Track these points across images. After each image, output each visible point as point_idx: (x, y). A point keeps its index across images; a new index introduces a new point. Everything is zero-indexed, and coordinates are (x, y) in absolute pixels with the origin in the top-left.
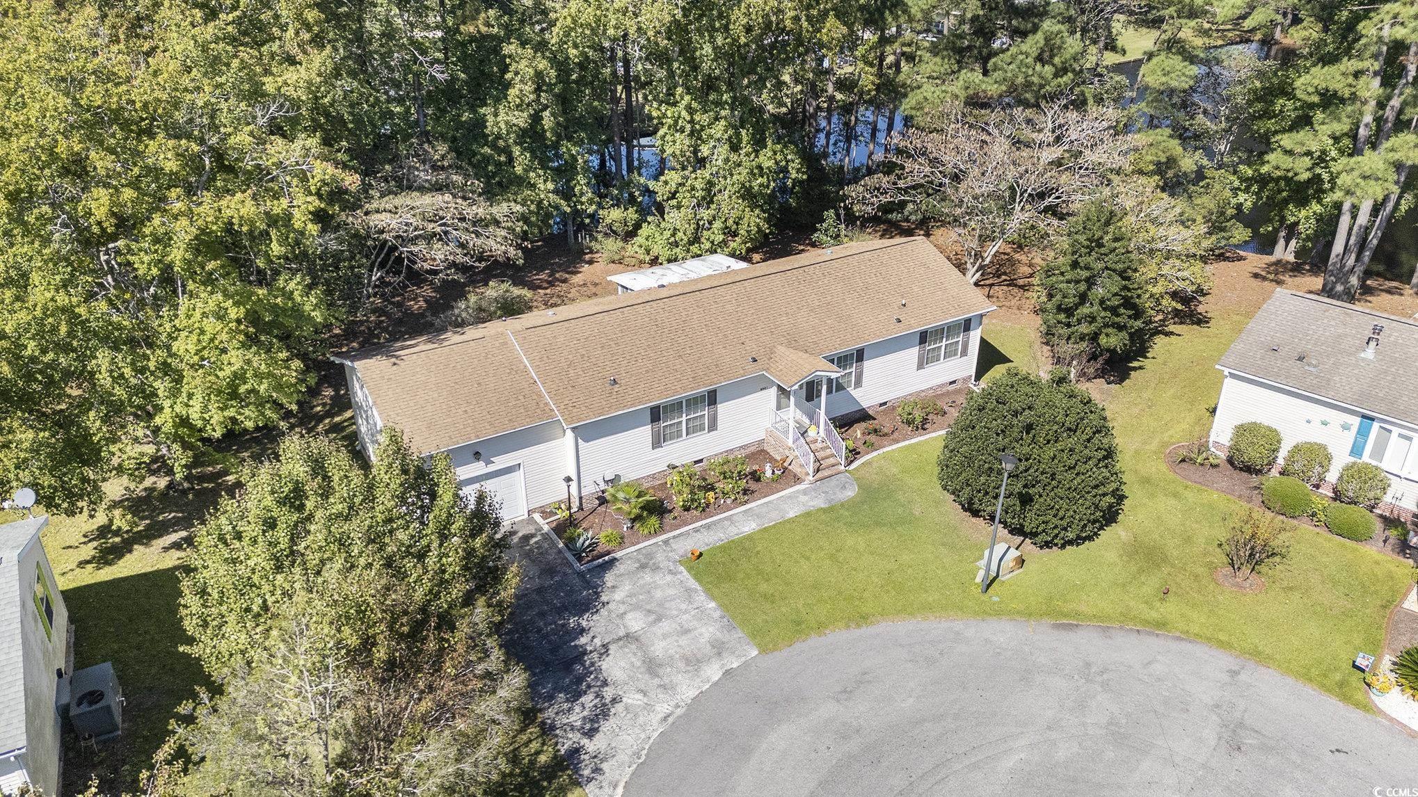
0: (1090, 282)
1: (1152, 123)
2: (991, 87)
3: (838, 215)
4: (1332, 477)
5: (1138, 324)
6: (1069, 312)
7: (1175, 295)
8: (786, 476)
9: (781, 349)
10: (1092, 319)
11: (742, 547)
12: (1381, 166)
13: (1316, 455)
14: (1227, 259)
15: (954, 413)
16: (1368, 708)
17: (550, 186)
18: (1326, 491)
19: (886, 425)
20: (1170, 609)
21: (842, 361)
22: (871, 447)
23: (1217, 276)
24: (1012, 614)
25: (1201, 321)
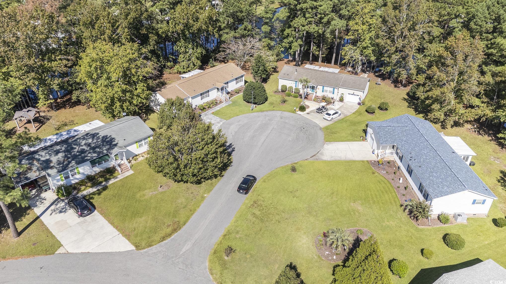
0: (259, 67)
1: (265, 37)
2: (237, 35)
3: (213, 60)
4: (294, 91)
5: (267, 73)
6: (257, 73)
7: (273, 68)
8: (221, 102)
9: (217, 83)
10: (260, 73)
11: (219, 111)
12: (297, 45)
13: (291, 88)
14: (281, 60)
15: (242, 91)
16: (296, 113)
17: (156, 60)
18: (293, 93)
19: (233, 94)
20: (275, 108)
21: (225, 84)
22: (232, 97)
23: (279, 64)
24: (256, 112)
25: (277, 72)
